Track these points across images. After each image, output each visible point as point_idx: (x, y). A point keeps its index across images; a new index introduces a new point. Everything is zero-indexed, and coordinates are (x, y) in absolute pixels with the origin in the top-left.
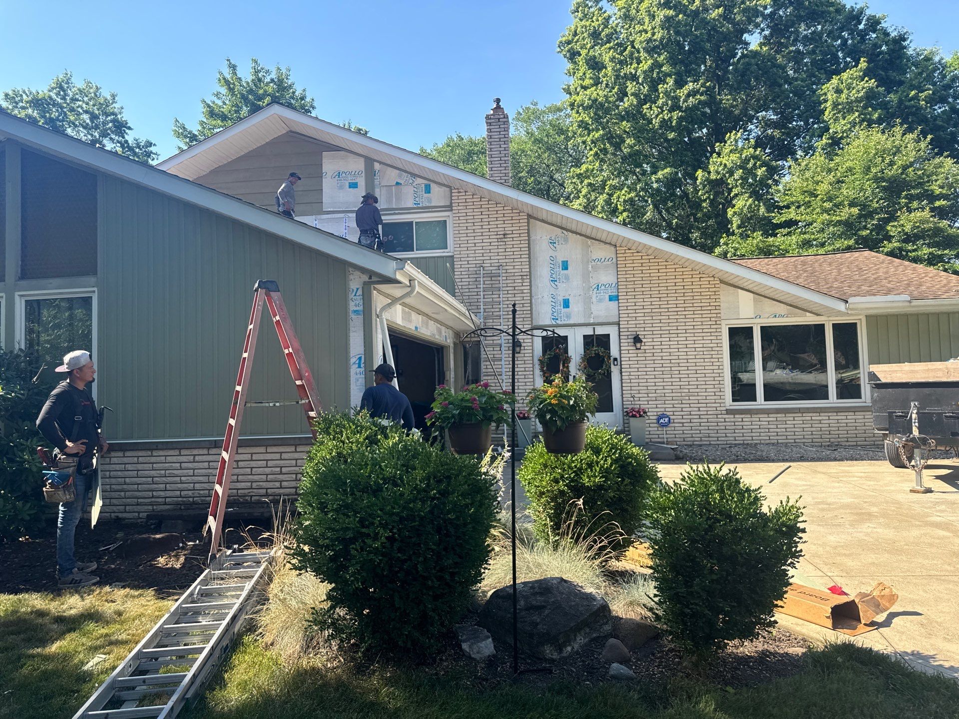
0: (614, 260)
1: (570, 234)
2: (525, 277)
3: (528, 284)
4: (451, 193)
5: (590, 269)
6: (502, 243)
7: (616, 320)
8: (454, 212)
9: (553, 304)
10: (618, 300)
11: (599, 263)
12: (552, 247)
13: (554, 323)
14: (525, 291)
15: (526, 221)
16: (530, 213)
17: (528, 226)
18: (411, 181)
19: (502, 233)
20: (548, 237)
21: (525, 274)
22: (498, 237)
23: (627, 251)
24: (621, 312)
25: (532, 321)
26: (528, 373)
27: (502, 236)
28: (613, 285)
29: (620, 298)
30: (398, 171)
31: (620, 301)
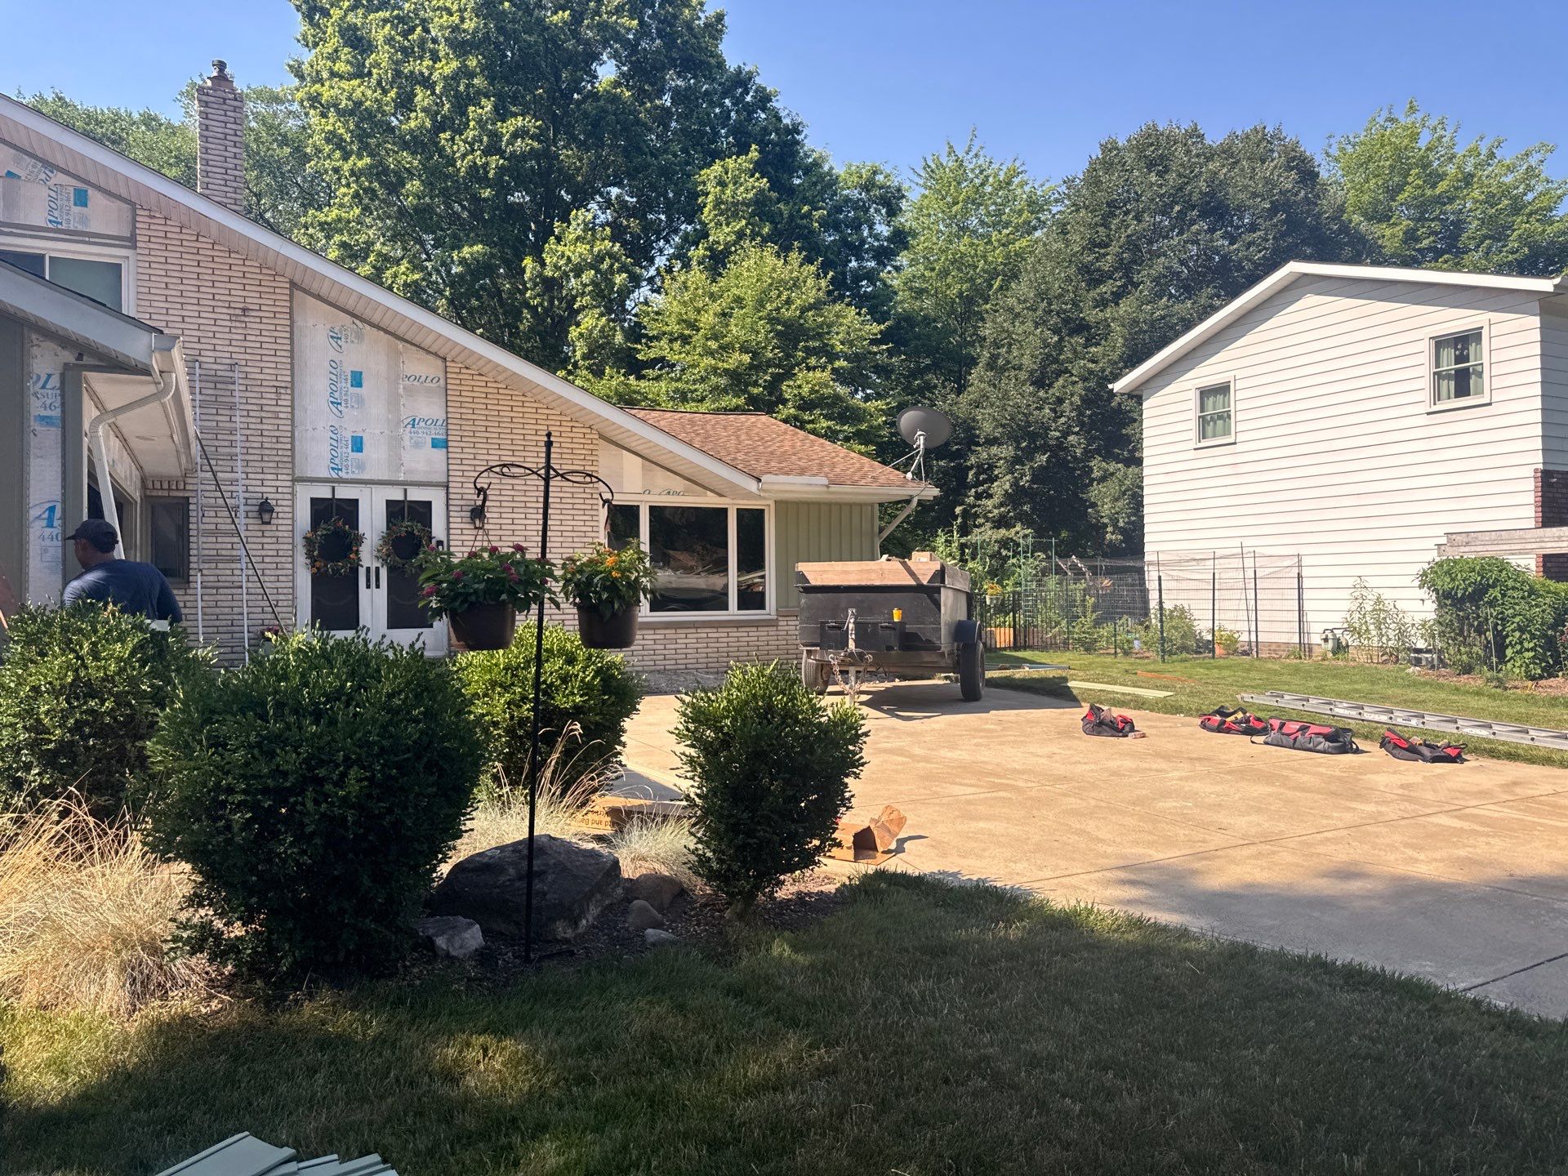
0: (442, 382)
1: (368, 327)
2: (282, 391)
3: (289, 403)
4: (134, 215)
5: (401, 391)
6: (238, 324)
7: (443, 479)
8: (139, 251)
9: (334, 443)
10: (447, 447)
11: (415, 383)
12: (334, 344)
13: (335, 476)
14: (281, 415)
15: (288, 292)
16: (297, 279)
17: (291, 301)
18: (43, 176)
19: (241, 306)
20: (328, 326)
21: (283, 385)
22: (231, 311)
23: (464, 371)
24: (451, 467)
25: (293, 469)
26: (283, 560)
27: (239, 312)
28: (440, 423)
29: (450, 444)
30: (12, 151)
31: (450, 450)
